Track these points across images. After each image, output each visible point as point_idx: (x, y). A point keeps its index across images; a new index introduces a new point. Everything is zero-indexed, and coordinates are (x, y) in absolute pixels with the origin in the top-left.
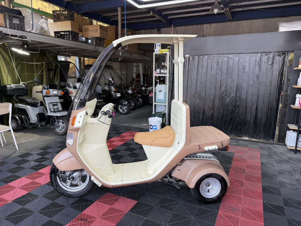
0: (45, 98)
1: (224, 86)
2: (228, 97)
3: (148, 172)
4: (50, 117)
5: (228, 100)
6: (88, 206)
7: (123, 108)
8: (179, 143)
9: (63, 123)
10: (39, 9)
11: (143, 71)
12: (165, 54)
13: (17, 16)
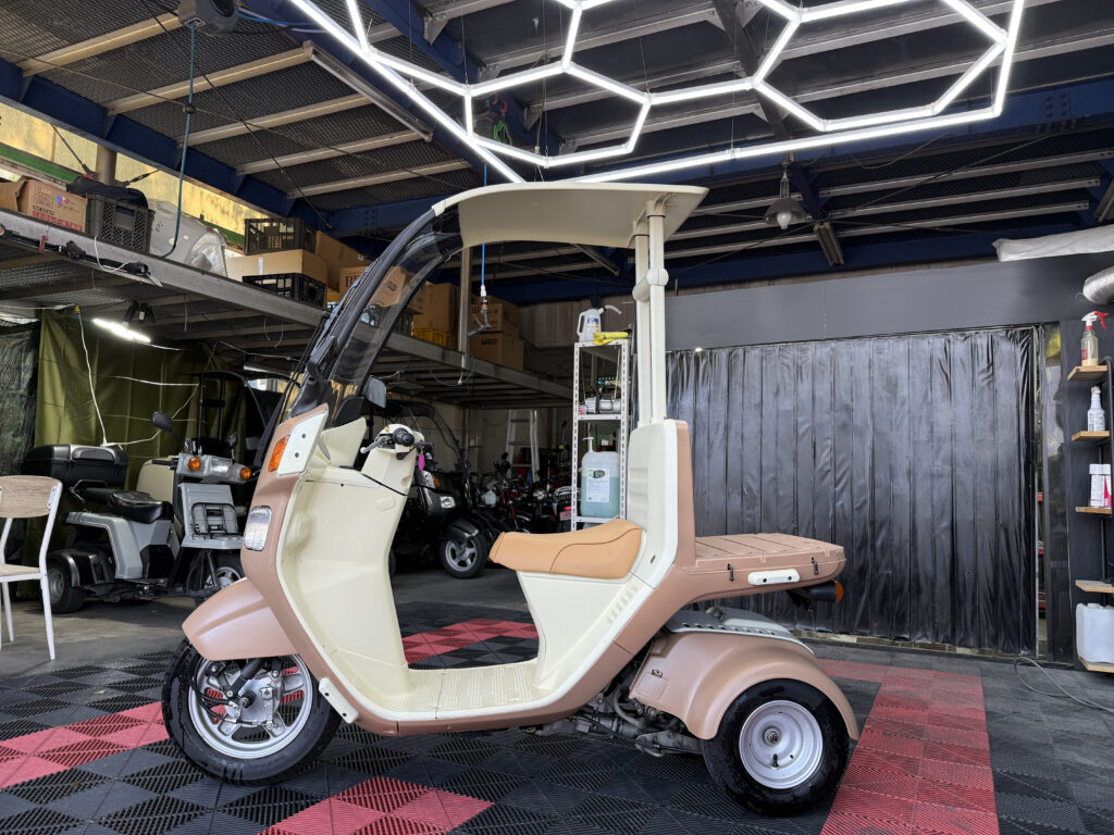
0: (183, 486)
1: (828, 450)
3: (540, 687)
4: (192, 553)
5: (844, 500)
6: (297, 809)
7: (461, 554)
8: (654, 558)
9: (234, 577)
10: (202, 217)
11: (539, 440)
12: (613, 346)
13: (131, 207)
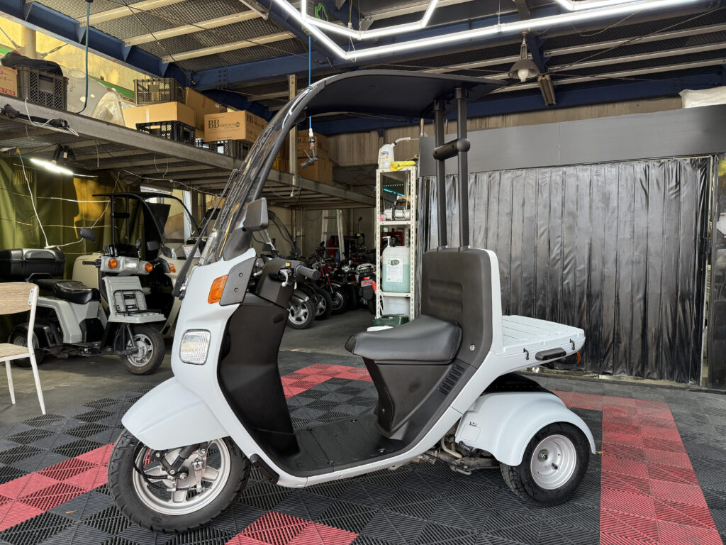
0: (105, 279)
1: (559, 245)
2: (568, 273)
4: (116, 325)
5: (570, 277)
7: (298, 313)
9: (147, 342)
11: (343, 230)
12: (404, 172)
